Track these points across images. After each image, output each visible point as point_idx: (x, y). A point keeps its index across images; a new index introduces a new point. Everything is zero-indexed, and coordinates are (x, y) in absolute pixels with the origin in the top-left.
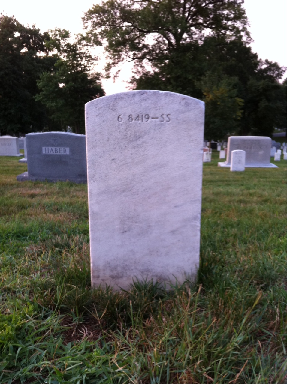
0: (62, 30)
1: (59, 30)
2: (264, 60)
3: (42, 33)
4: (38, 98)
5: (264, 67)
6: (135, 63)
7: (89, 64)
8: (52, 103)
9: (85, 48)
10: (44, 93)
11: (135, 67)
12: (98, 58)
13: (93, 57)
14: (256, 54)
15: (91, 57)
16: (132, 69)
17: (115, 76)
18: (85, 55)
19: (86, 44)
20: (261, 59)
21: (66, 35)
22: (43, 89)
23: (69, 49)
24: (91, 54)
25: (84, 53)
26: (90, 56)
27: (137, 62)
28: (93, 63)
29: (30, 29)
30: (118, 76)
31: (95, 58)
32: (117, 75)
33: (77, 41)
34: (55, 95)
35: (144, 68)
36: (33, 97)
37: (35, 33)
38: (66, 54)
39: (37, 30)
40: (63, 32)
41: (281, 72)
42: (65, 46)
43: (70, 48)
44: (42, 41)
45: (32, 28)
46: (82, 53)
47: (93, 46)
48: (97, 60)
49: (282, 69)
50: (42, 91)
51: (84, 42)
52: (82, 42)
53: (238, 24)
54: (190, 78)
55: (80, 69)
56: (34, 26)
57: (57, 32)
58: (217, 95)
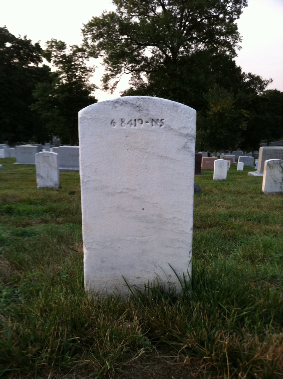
0: (58, 41)
1: (55, 41)
2: (247, 73)
3: (33, 43)
4: (33, 107)
5: (247, 80)
6: (132, 75)
7: (83, 75)
8: (47, 112)
9: (80, 59)
10: (40, 102)
11: (133, 79)
12: (93, 70)
13: (88, 69)
14: (240, 67)
15: (86, 69)
16: (130, 81)
17: (113, 88)
18: (79, 66)
19: (81, 55)
20: (244, 73)
21: (61, 46)
22: (39, 99)
23: (64, 61)
24: (85, 66)
25: (80, 65)
26: (84, 68)
27: (135, 74)
28: (87, 74)
29: (22, 39)
30: (116, 88)
31: (90, 69)
32: (115, 86)
33: (72, 52)
34: (50, 105)
35: (142, 80)
36: (29, 107)
37: (26, 43)
38: (61, 65)
39: (28, 41)
40: (59, 43)
41: (264, 86)
42: (61, 57)
43: (65, 59)
44: (32, 52)
45: (23, 39)
46: (77, 64)
47: (87, 57)
48: (91, 71)
49: (264, 82)
50: (37, 100)
51: (79, 54)
52: (77, 54)
53: (230, 39)
54: (188, 90)
55: (75, 80)
56: (25, 37)
57: (54, 44)
58: (225, 106)
